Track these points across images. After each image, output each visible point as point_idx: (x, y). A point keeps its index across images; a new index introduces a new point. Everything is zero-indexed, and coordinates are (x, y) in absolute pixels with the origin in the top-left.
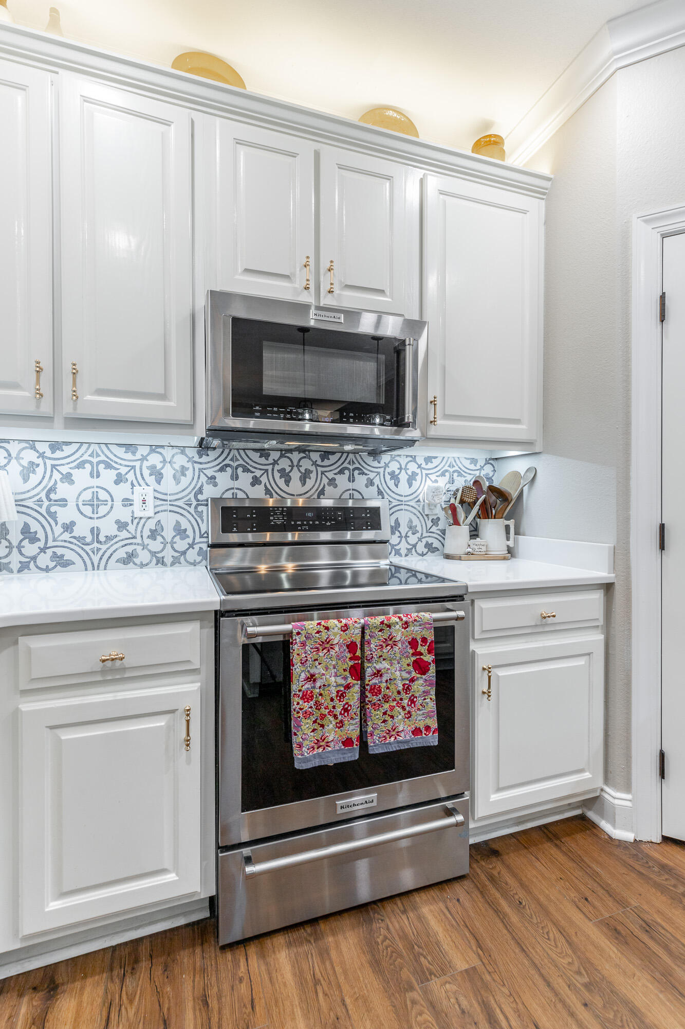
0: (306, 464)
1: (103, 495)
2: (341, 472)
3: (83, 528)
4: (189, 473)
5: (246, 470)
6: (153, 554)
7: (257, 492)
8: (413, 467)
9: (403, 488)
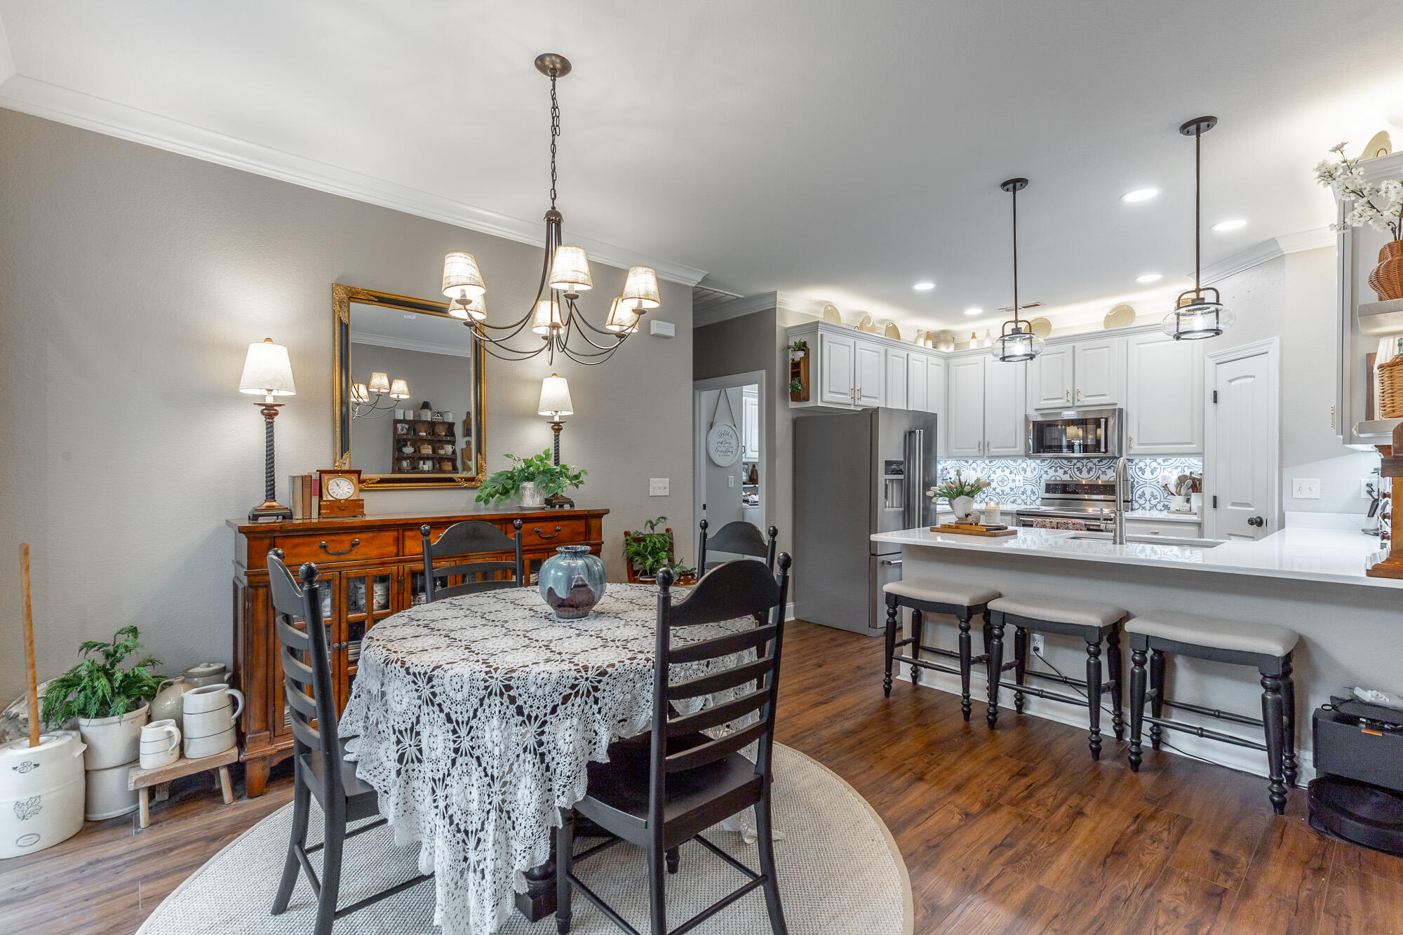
0: (1090, 465)
1: (1006, 478)
2: (1110, 468)
3: (998, 490)
4: (1037, 470)
5: (1061, 468)
6: (1023, 500)
7: (1066, 478)
8: (1154, 465)
9: (1148, 475)
